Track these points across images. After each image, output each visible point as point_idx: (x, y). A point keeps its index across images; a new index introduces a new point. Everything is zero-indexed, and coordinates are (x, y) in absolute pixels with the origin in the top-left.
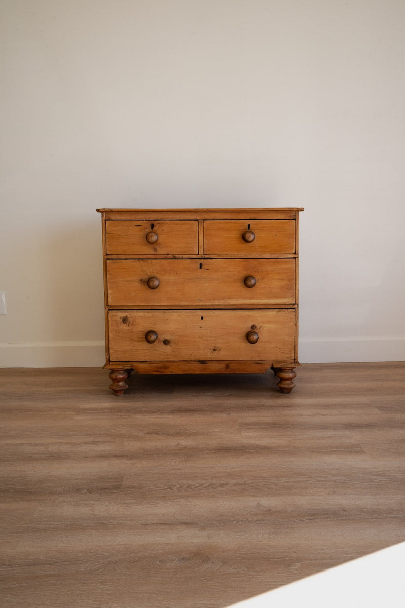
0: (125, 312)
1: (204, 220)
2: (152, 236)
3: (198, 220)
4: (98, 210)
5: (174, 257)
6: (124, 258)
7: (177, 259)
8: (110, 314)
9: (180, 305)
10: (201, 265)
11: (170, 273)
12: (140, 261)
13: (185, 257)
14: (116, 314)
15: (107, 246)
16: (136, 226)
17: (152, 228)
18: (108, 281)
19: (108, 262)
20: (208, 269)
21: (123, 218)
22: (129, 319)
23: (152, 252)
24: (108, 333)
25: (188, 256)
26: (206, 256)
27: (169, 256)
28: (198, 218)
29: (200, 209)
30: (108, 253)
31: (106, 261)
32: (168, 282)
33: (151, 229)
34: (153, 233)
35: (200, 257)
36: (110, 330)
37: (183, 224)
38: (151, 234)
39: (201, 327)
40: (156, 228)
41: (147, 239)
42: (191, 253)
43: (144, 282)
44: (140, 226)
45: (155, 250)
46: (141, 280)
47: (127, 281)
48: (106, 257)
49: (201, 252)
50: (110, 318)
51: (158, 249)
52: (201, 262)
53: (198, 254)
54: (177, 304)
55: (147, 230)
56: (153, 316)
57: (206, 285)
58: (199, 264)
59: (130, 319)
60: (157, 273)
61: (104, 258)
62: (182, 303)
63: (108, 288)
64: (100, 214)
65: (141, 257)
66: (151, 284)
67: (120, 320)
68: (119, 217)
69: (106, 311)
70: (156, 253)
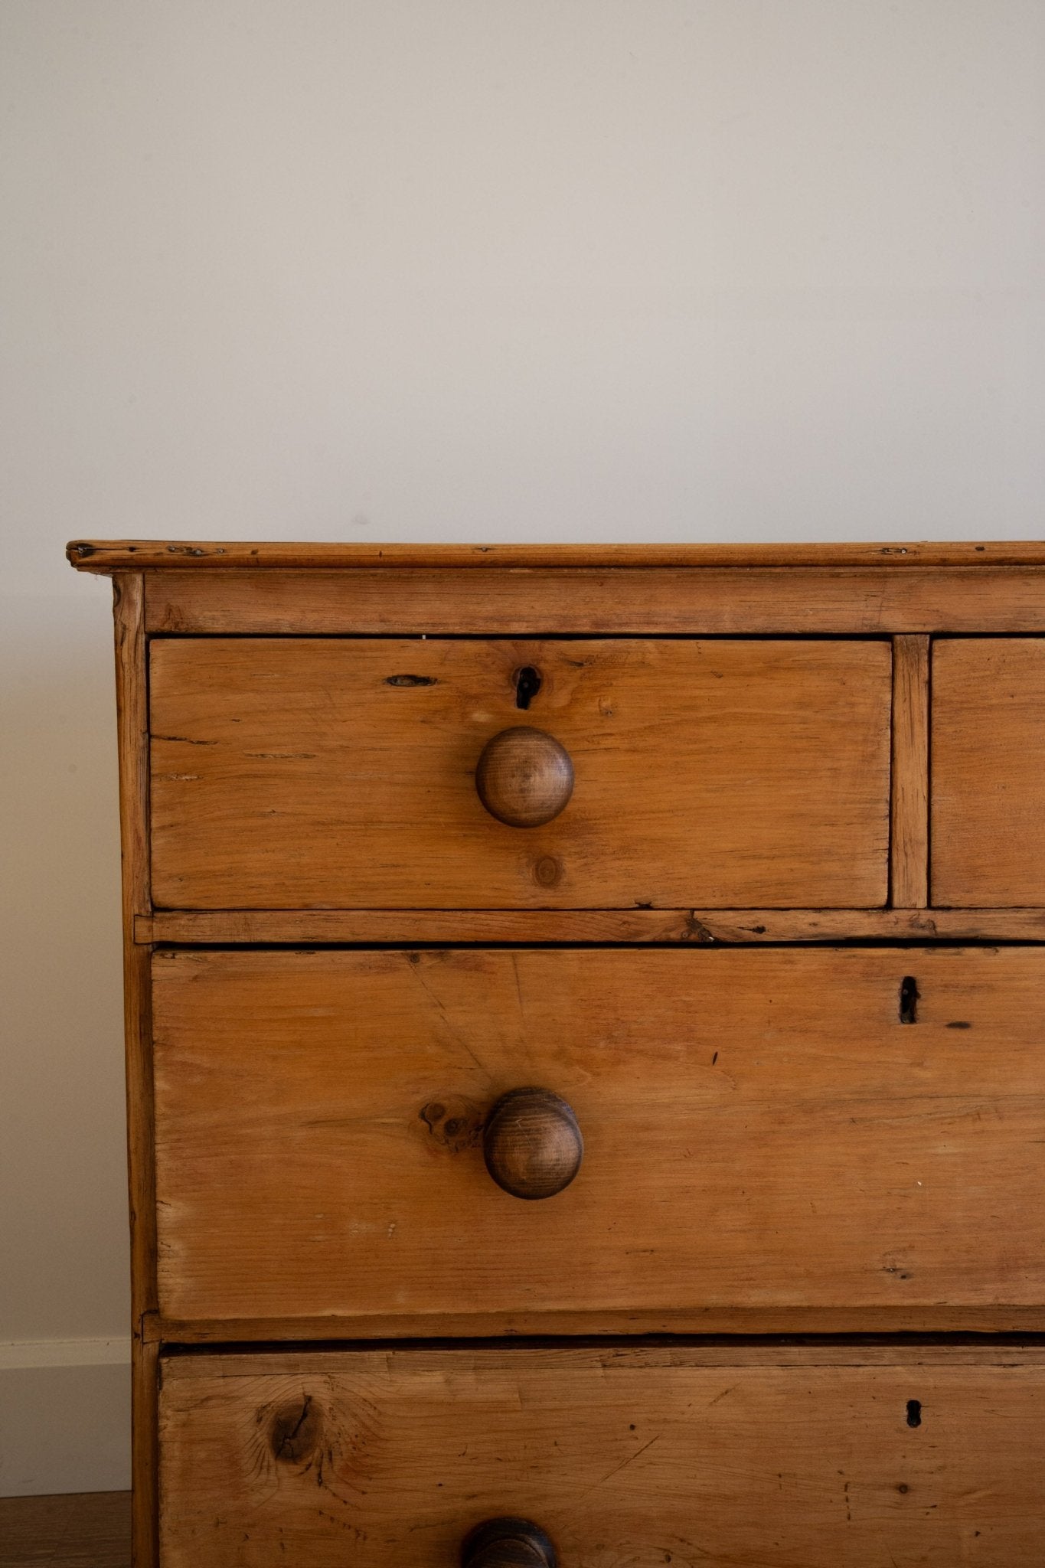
0: (293, 1369)
1: (936, 636)
2: (526, 768)
3: (886, 637)
4: (82, 555)
5: (693, 924)
6: (292, 932)
7: (719, 944)
8: (170, 1386)
9: (734, 1312)
10: (910, 991)
11: (666, 1057)
12: (427, 959)
13: (780, 925)
14: (219, 1385)
15: (158, 842)
16: (392, 681)
17: (523, 702)
18: (161, 1126)
19: (163, 968)
20: (963, 1026)
21: (285, 618)
22: (326, 1424)
23: (521, 887)
24: (156, 1544)
25: (803, 924)
26: (948, 924)
27: (658, 923)
28: (893, 620)
29: (920, 547)
30: (165, 893)
31: (150, 956)
32: (647, 1128)
33: (513, 709)
34: (532, 743)
35: (901, 930)
36: (166, 1521)
37: (772, 667)
38: (519, 748)
39: (903, 1489)
40: (554, 698)
41: (481, 790)
42: (825, 898)
43: (451, 1128)
44: (425, 681)
45: (548, 872)
46: (431, 1113)
47: (314, 1123)
48: (144, 931)
49: (912, 889)
50: (169, 1424)
51: (569, 865)
52: (907, 971)
53: (889, 906)
54: (714, 1299)
55: (480, 716)
56: (522, 1400)
57: (946, 1148)
58: (898, 986)
59: (336, 1427)
60: (559, 1055)
61: (130, 940)
62: (756, 1298)
63: (162, 1184)
64: (105, 583)
65: (432, 928)
66: (518, 1159)
67: (253, 1435)
68: (258, 613)
69: (145, 1367)
70: (548, 898)
